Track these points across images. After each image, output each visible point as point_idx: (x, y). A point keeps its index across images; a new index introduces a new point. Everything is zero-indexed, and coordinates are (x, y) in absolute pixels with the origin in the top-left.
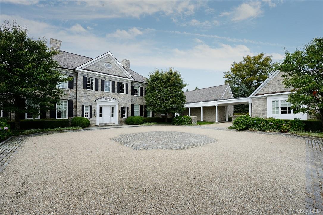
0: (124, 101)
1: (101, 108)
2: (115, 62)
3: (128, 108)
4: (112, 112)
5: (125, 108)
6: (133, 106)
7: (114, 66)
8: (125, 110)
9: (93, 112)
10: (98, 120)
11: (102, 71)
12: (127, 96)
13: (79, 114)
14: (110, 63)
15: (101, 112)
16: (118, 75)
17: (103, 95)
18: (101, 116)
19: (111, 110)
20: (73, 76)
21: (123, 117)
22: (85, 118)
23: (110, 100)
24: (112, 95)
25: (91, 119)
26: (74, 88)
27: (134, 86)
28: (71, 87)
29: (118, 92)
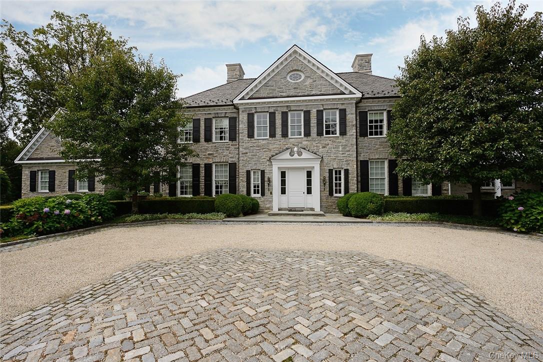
0: (335, 154)
1: (283, 174)
2: (310, 65)
3: (347, 171)
4: (309, 182)
5: (340, 172)
6: (364, 167)
7: (307, 75)
8: (340, 178)
9: (266, 184)
10: (277, 201)
11: (282, 94)
12: (343, 140)
13: (242, 188)
14: (298, 70)
15: (283, 183)
16: (319, 93)
17: (287, 146)
18: (283, 191)
19: (306, 178)
20: (236, 117)
21: (335, 195)
22: (253, 195)
23: (300, 154)
24: (305, 143)
25: (262, 199)
26: (237, 139)
27: (367, 112)
28: (233, 138)
29: (320, 134)
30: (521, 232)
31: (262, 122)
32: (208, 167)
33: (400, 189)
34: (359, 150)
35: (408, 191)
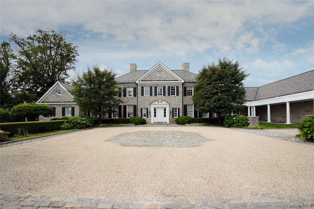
0: (174, 102)
1: (155, 110)
2: (165, 70)
3: (179, 109)
4: (165, 113)
5: (176, 109)
6: (185, 107)
7: (164, 73)
8: (176, 111)
9: (149, 113)
10: (153, 119)
11: (155, 80)
12: (177, 97)
13: (139, 115)
14: (161, 71)
15: (155, 113)
16: (169, 80)
17: (156, 99)
18: (155, 116)
19: (164, 111)
20: (136, 88)
21: (175, 117)
22: (143, 117)
23: (161, 102)
24: (163, 98)
25: (147, 119)
26: (137, 96)
27: (186, 87)
28: (135, 95)
29: (169, 95)
30: (228, 127)
31: (147, 90)
32: (125, 107)
33: (198, 115)
34: (183, 101)
35: (201, 116)
